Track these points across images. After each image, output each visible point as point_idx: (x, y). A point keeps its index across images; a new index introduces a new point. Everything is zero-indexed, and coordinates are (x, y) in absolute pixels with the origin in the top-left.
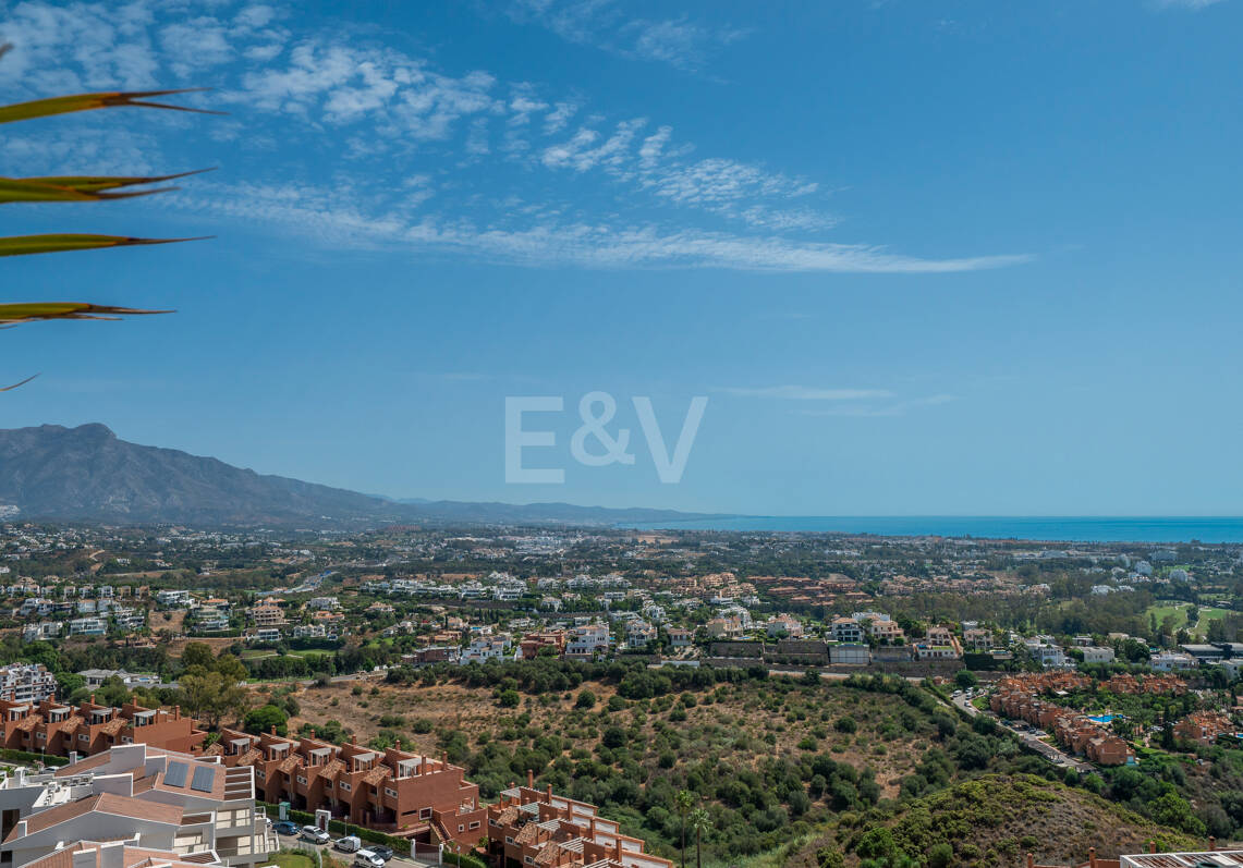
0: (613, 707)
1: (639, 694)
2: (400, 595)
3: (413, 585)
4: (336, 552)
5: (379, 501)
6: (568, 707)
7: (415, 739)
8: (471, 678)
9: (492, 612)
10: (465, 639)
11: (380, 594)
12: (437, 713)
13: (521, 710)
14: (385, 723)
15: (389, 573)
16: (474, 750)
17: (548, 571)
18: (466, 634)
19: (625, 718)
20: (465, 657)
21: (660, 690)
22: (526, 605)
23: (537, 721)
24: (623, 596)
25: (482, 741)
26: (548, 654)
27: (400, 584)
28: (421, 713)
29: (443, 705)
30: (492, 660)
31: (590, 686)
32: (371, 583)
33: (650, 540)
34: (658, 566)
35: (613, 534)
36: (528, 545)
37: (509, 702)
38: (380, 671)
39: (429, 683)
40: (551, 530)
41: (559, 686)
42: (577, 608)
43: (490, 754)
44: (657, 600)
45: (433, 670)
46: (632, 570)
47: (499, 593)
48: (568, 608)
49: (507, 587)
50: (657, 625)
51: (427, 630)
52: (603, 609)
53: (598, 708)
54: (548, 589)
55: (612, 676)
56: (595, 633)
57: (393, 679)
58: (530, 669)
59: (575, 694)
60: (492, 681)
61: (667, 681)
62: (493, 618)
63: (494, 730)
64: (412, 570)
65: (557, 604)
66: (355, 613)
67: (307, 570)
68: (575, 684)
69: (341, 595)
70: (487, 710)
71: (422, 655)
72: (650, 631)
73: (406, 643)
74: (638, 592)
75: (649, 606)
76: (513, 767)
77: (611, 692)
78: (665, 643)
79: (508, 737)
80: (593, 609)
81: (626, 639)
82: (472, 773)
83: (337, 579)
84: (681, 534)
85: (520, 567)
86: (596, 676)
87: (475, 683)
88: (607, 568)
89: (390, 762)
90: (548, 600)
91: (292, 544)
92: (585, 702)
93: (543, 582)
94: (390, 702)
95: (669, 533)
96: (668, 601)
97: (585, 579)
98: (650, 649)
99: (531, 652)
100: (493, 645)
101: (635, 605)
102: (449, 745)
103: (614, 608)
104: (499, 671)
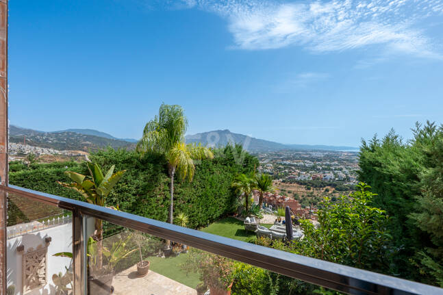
0: (334, 192)
1: (341, 190)
2: (285, 164)
3: (288, 162)
4: (271, 155)
5: (280, 144)
6: (323, 191)
7: (288, 194)
8: (300, 183)
9: (305, 169)
10: (299, 174)
11: (281, 164)
12: (293, 190)
13: (311, 191)
14: (282, 190)
15: (283, 160)
16: (301, 198)
17: (318, 160)
18: (299, 173)
19: (337, 195)
20: (299, 178)
21: (346, 190)
22: (313, 168)
23: (315, 193)
24: (337, 167)
25: (303, 196)
26: (318, 179)
27: (285, 162)
28: (289, 189)
29: (294, 188)
30: (305, 180)
31: (329, 187)
32: (279, 161)
33: (346, 154)
34: (347, 160)
35: (336, 152)
36: (314, 155)
37: (309, 189)
38: (281, 180)
39: (291, 183)
40: (320, 151)
41: (321, 187)
42: (326, 169)
43: (304, 199)
44: (347, 169)
45: (292, 181)
46: (341, 161)
47: (307, 165)
48: (323, 169)
49: (309, 164)
50: (346, 175)
51: (291, 172)
52: (332, 170)
53: (330, 192)
54: (318, 165)
55: (334, 186)
56: (330, 175)
57: (283, 182)
58: (314, 182)
59: (325, 188)
60: (305, 184)
61: (349, 188)
62: (305, 170)
63: (306, 194)
64: (287, 159)
65: (321, 168)
66: (276, 168)
67: (266, 158)
68: (325, 186)
69: (273, 164)
70: (304, 190)
71: (290, 178)
72: (344, 176)
73: (286, 174)
74: (342, 166)
75: (344, 170)
76: (310, 202)
77: (334, 189)
78: (348, 179)
79: (309, 196)
80: (330, 170)
81: (338, 177)
82: (300, 203)
83: (272, 160)
84: (354, 153)
85: (312, 159)
86: (330, 185)
87: (301, 184)
88: (334, 160)
89: (283, 198)
90: (319, 167)
91: (262, 153)
92: (327, 190)
93: (317, 163)
94: (283, 186)
95: (351, 152)
96: (350, 169)
97: (328, 163)
98: (344, 180)
99: (314, 178)
100: (305, 176)
101: (341, 169)
102: (295, 196)
103: (335, 170)
104: (307, 182)
